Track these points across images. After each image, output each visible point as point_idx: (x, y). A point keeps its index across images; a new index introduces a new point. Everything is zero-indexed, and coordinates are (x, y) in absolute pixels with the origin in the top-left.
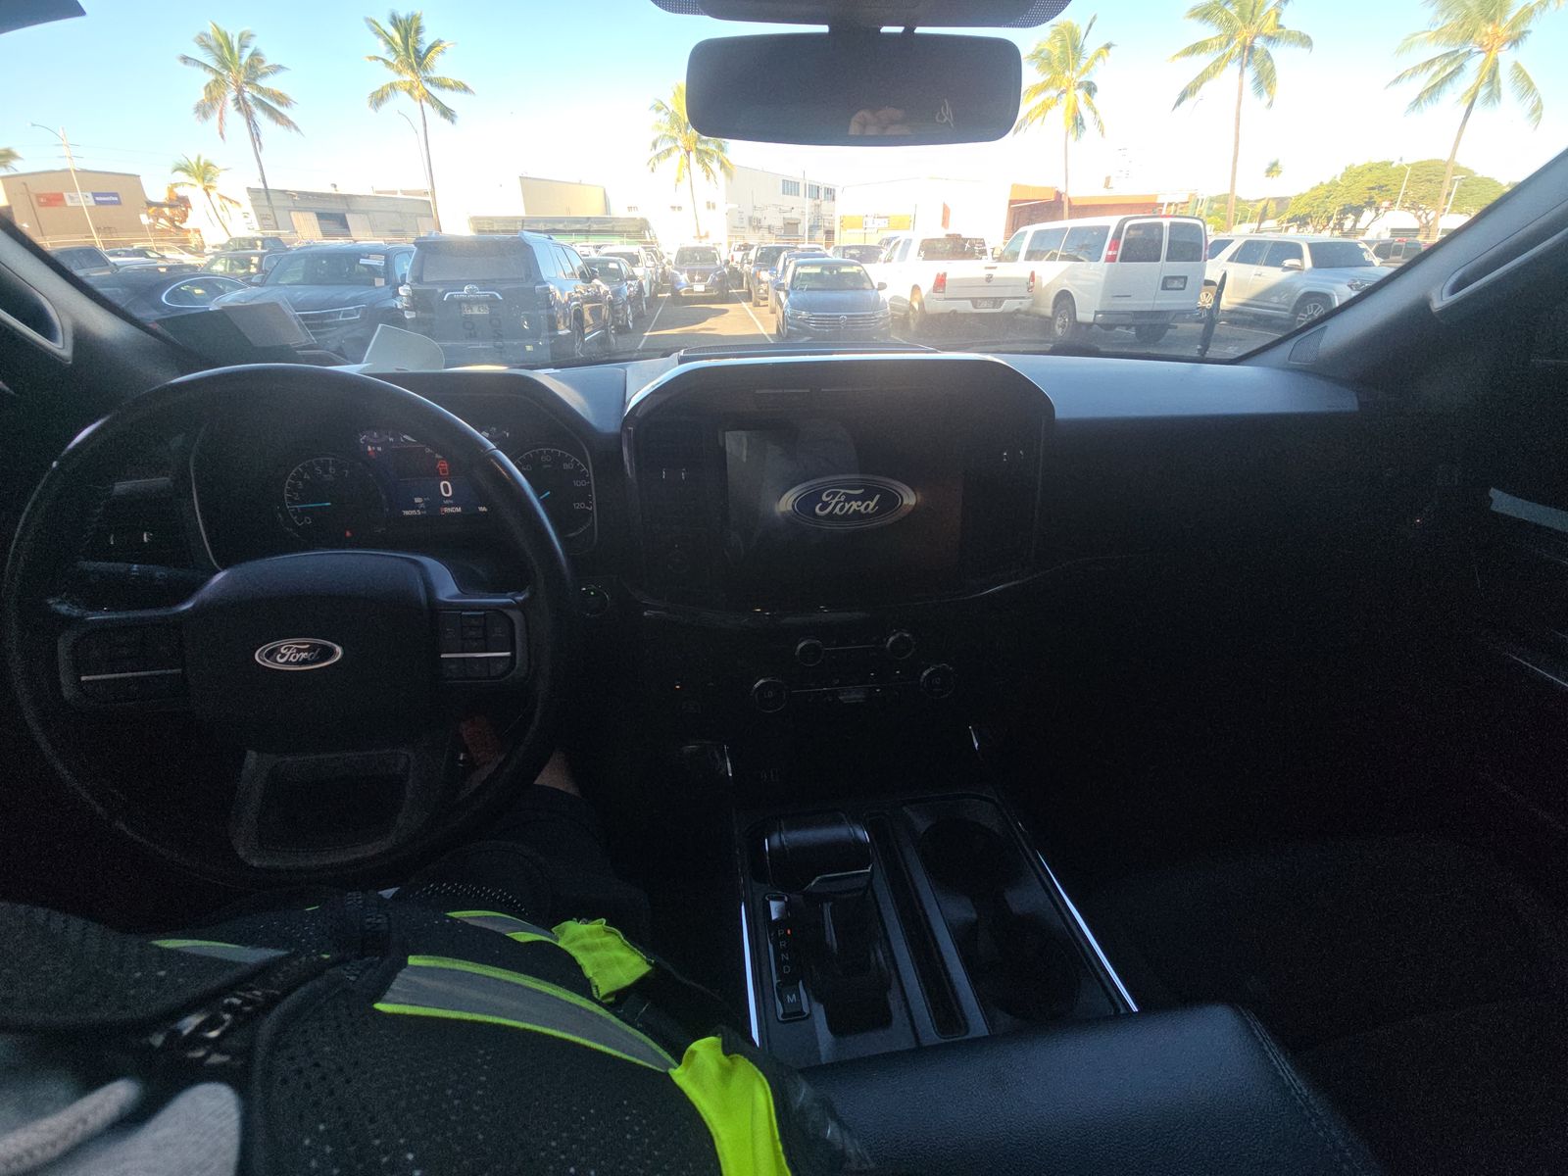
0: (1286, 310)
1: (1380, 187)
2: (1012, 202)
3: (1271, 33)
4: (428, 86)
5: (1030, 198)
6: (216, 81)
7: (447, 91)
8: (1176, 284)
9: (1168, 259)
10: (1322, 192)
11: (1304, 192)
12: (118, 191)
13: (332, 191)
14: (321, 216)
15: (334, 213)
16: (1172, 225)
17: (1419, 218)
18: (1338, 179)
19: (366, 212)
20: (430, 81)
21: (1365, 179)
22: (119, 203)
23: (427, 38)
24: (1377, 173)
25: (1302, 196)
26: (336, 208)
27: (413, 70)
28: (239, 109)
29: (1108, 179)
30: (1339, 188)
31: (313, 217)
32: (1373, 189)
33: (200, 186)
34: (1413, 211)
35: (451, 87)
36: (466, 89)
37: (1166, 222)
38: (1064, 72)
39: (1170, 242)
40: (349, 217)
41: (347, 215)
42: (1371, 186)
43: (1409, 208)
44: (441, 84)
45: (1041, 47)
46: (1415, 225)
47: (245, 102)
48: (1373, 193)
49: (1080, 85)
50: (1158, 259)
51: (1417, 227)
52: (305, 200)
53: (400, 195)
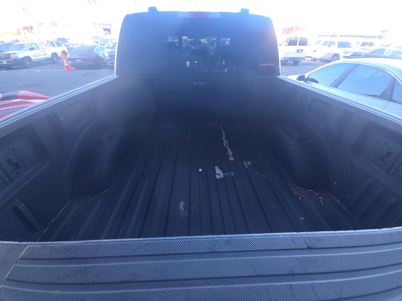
0: (330, 58)
8: (300, 51)
9: (299, 45)
37: (299, 37)
39: (300, 41)
50: (296, 45)
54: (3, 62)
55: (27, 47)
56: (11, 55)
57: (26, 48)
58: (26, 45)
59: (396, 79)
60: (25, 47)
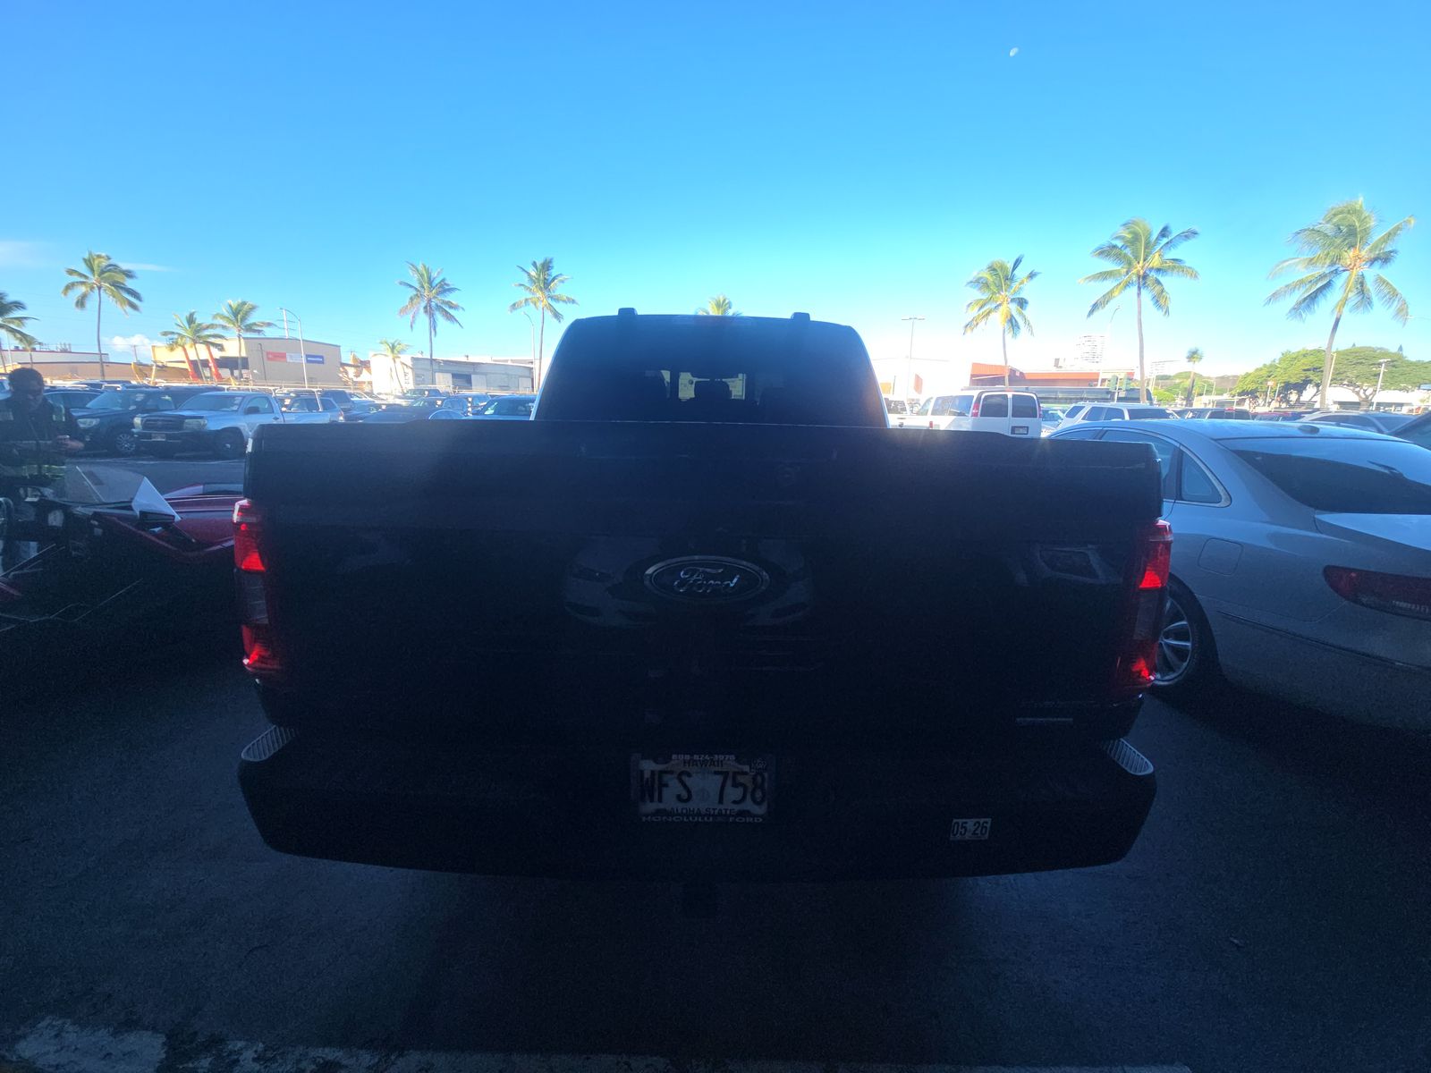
1: (1315, 369)
2: (972, 376)
3: (1158, 266)
4: (550, 300)
5: (988, 373)
6: (417, 295)
7: (561, 304)
9: (1013, 416)
10: (1264, 373)
11: (1250, 372)
12: (324, 355)
13: (464, 359)
14: (454, 376)
15: (463, 374)
16: (1014, 396)
17: (1358, 393)
18: (1277, 362)
19: (485, 374)
20: (552, 298)
21: (1299, 364)
22: (323, 363)
23: (554, 272)
24: (1311, 358)
25: (1248, 375)
26: (464, 370)
27: (541, 291)
28: (426, 312)
29: (1057, 360)
30: (1279, 370)
31: (449, 376)
32: (1308, 370)
33: (391, 356)
34: (1352, 388)
35: (564, 301)
36: (573, 302)
37: (1010, 395)
38: (999, 293)
39: (1014, 406)
40: (473, 377)
41: (473, 376)
42: (1306, 368)
43: (1348, 385)
44: (557, 299)
45: (980, 275)
46: (1356, 399)
47: (431, 308)
48: (1308, 373)
49: (1013, 300)
50: (1006, 416)
51: (1358, 401)
52: (448, 366)
53: (509, 363)
54: (153, 435)
55: (240, 405)
56: (187, 421)
57: (235, 408)
58: (238, 401)
59: (1182, 452)
60: (234, 405)
